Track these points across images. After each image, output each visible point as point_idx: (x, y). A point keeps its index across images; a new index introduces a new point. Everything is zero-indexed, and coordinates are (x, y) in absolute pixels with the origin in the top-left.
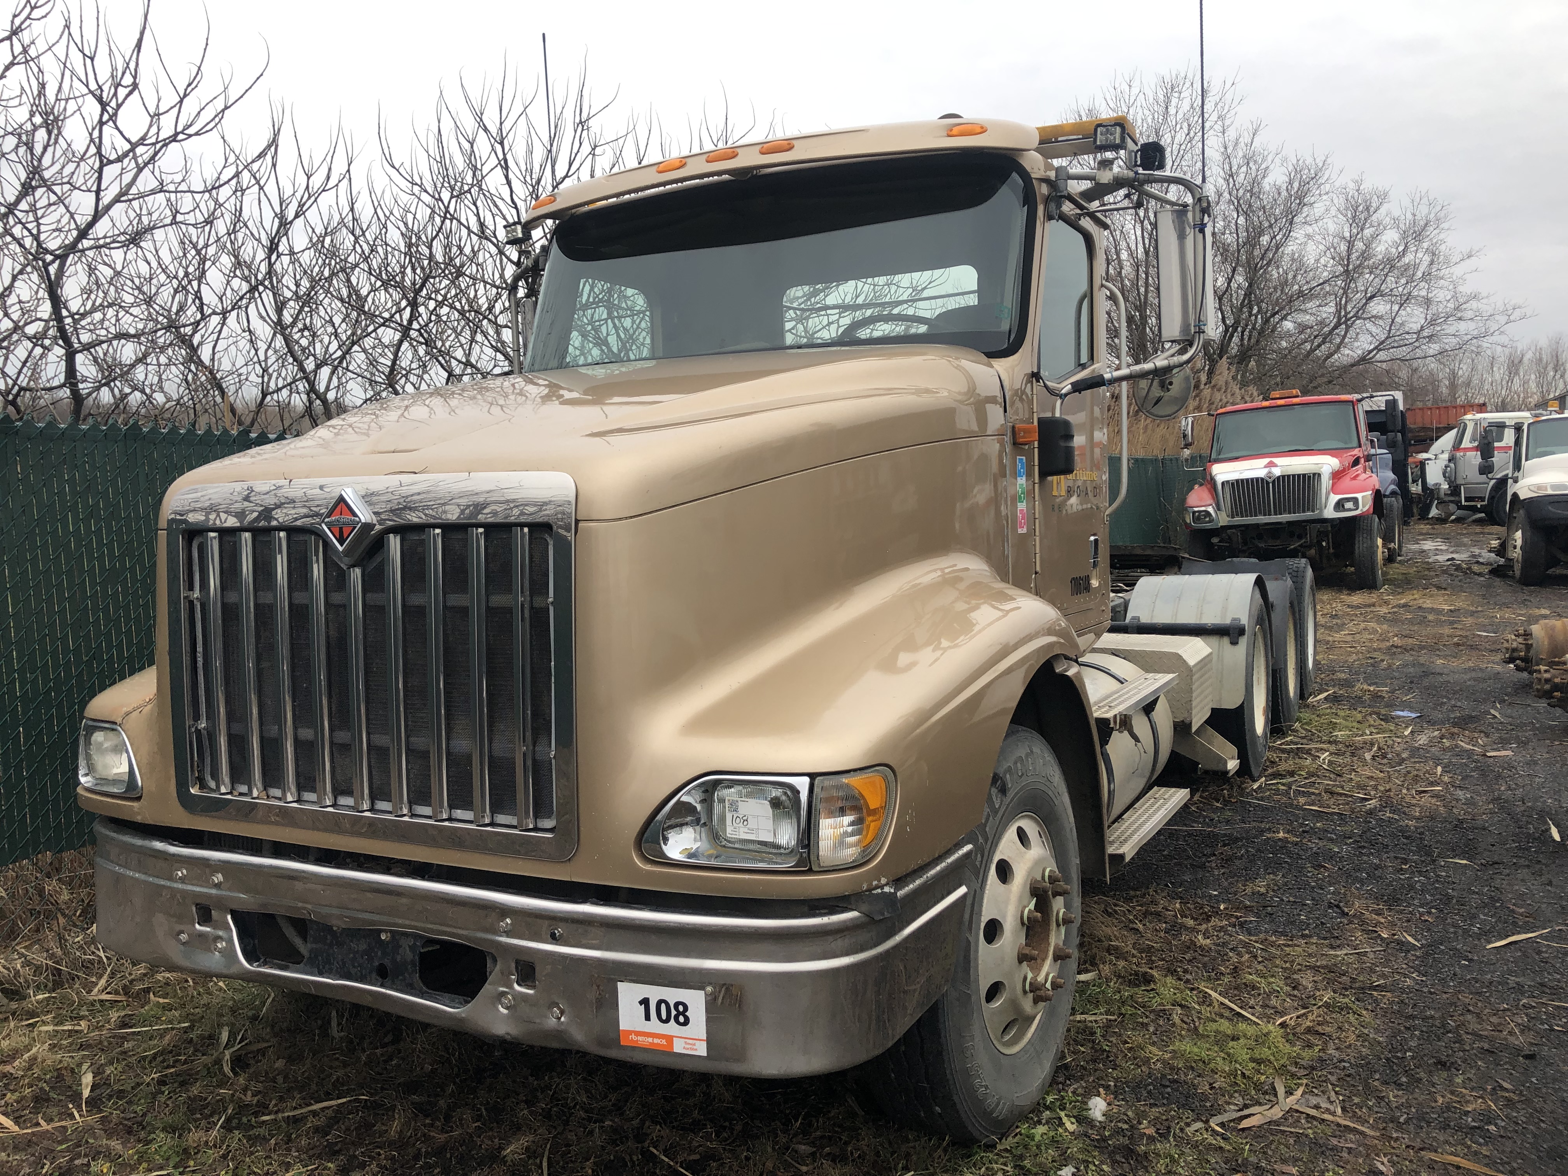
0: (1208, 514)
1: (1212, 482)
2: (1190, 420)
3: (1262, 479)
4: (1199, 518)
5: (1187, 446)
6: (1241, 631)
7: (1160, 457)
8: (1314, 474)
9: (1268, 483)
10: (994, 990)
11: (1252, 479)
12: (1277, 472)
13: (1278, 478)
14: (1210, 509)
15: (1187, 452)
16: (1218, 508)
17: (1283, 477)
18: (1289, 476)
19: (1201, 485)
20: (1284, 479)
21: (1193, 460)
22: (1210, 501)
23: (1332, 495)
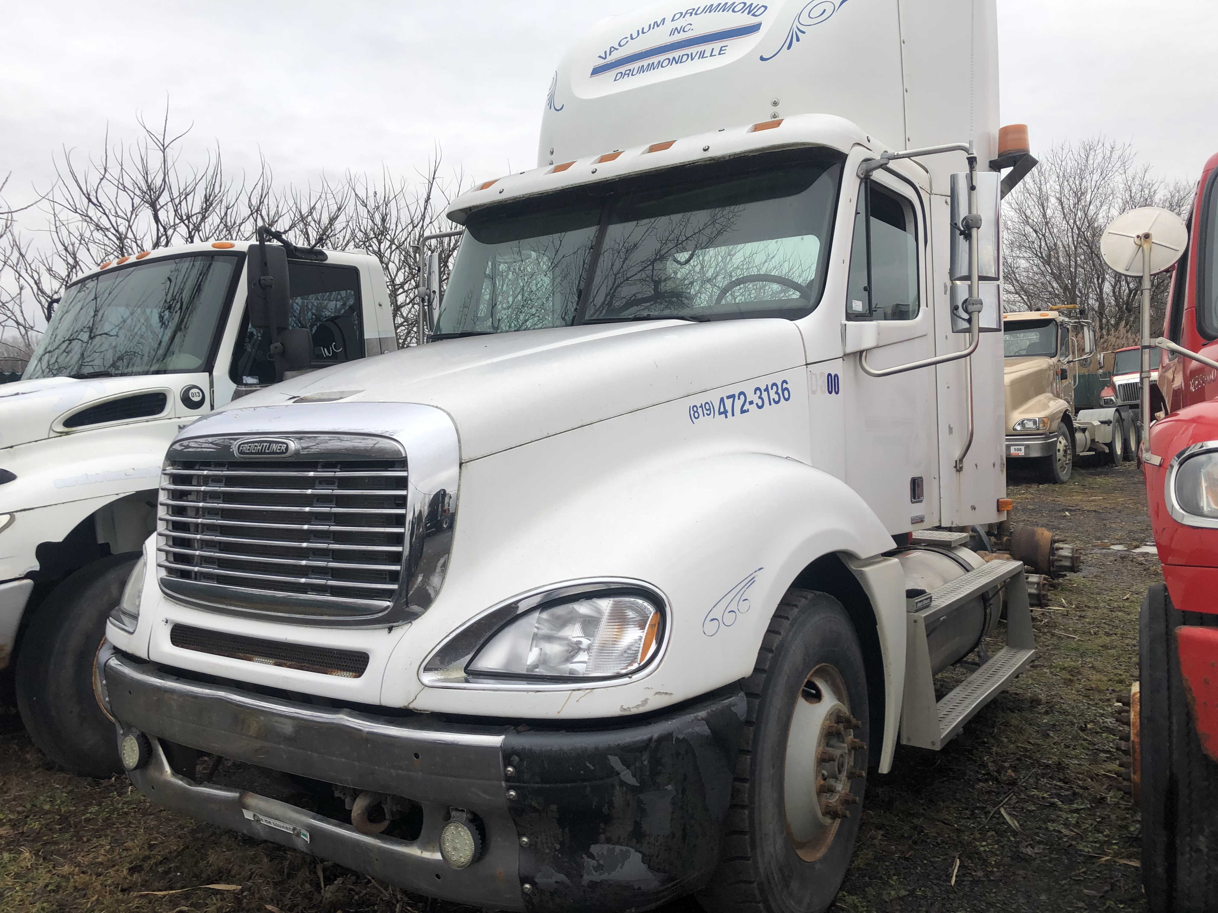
0: (1111, 400)
1: (1113, 386)
2: (1102, 355)
4: (1107, 402)
5: (1101, 368)
6: (1111, 422)
7: (1087, 374)
10: (1059, 460)
14: (1113, 398)
15: (1101, 371)
16: (1117, 397)
19: (1108, 386)
21: (1104, 375)
22: (1113, 394)
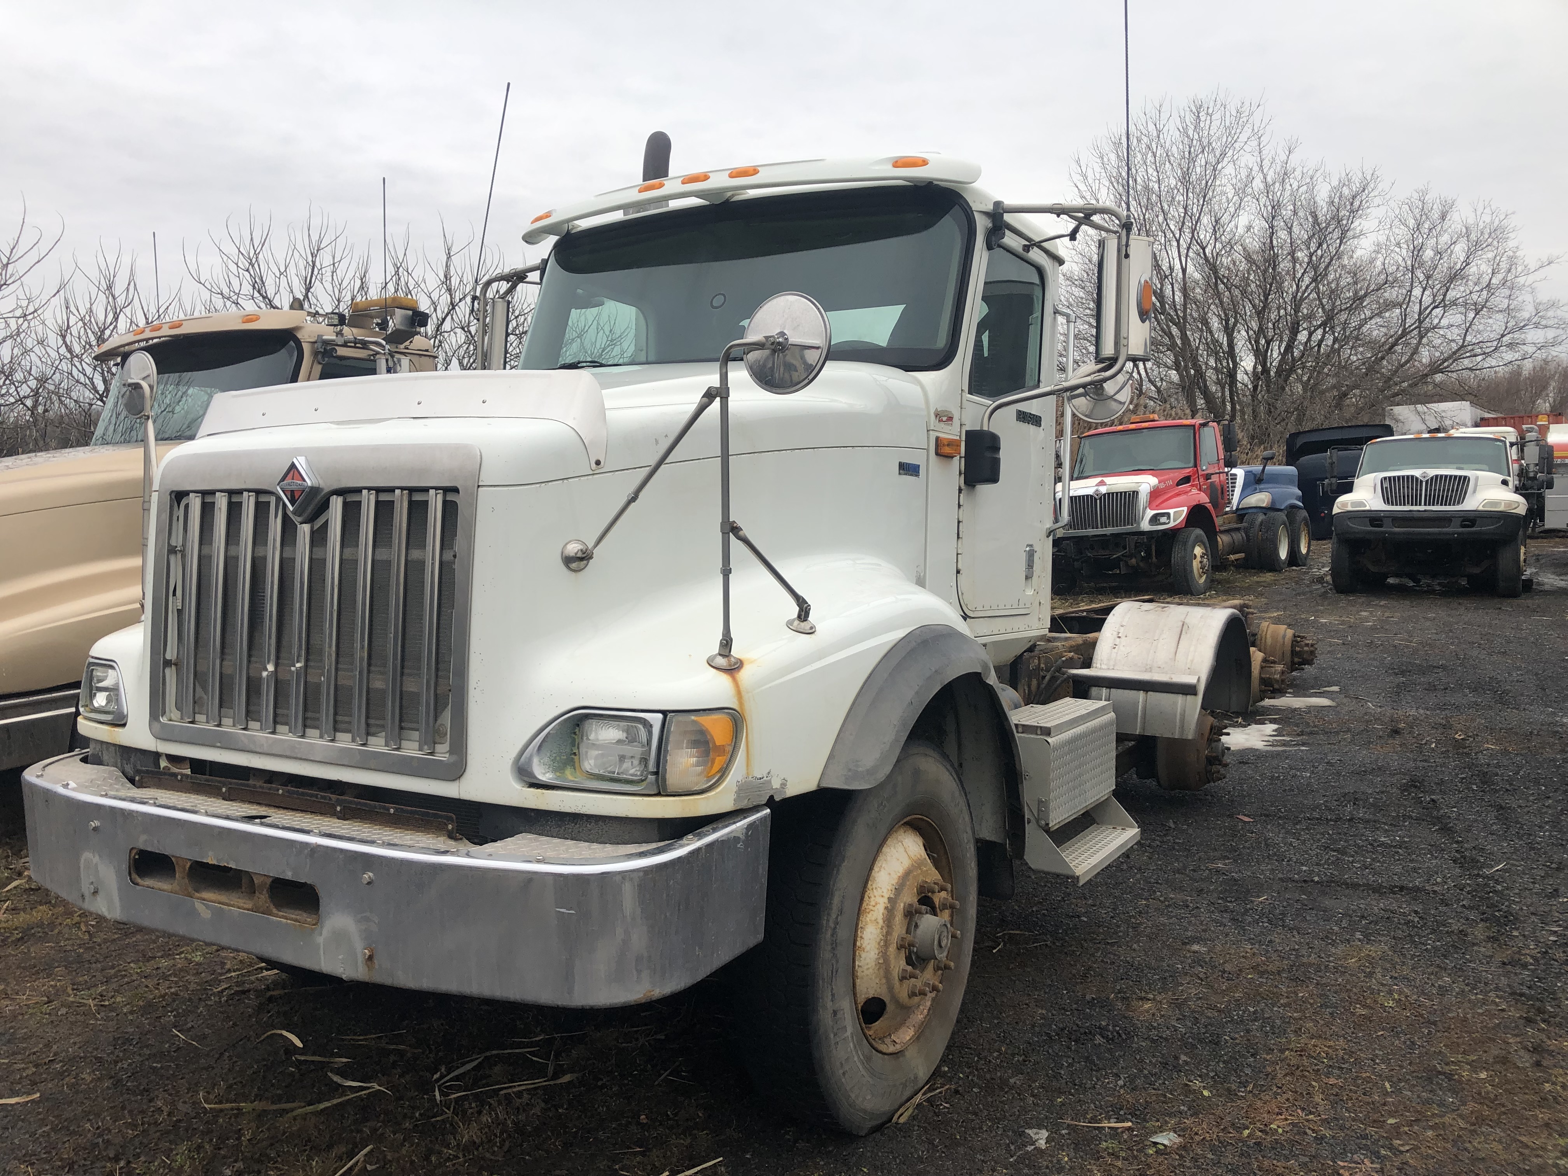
3: (1092, 496)
8: (1134, 492)
9: (1096, 499)
11: (1083, 496)
12: (1103, 490)
13: (1105, 495)
17: (1109, 494)
18: (1113, 493)
20: (1110, 495)
23: (1148, 510)
